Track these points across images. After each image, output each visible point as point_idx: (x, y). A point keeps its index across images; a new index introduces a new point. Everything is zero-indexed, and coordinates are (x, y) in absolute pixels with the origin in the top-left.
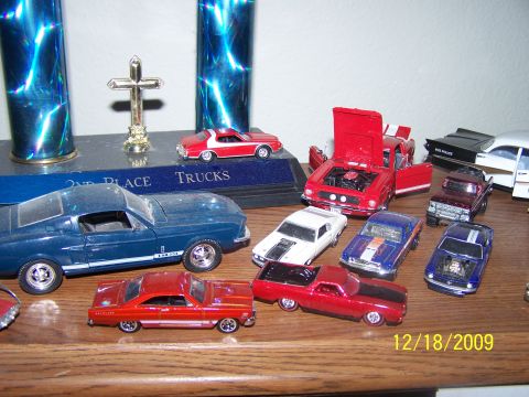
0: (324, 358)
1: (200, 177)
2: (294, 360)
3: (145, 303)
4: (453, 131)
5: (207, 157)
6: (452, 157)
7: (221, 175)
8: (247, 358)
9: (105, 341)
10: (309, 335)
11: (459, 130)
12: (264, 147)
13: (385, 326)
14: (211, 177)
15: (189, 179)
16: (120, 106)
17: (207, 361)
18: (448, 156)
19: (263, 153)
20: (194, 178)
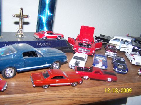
0: (101, 91)
1: (43, 44)
2: (94, 93)
3: (52, 78)
4: (100, 35)
5: (44, 38)
6: (103, 41)
7: (48, 44)
8: (82, 93)
9: (39, 92)
10: (95, 86)
11: (101, 35)
12: (59, 36)
13: (112, 82)
14: (46, 44)
15: (40, 45)
16: (17, 23)
17: (72, 95)
18: (102, 41)
19: (59, 38)
20: (41, 44)
